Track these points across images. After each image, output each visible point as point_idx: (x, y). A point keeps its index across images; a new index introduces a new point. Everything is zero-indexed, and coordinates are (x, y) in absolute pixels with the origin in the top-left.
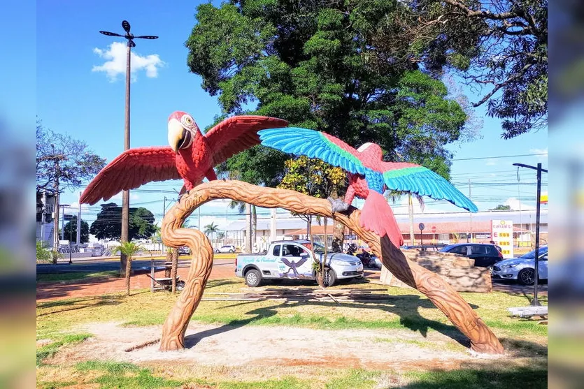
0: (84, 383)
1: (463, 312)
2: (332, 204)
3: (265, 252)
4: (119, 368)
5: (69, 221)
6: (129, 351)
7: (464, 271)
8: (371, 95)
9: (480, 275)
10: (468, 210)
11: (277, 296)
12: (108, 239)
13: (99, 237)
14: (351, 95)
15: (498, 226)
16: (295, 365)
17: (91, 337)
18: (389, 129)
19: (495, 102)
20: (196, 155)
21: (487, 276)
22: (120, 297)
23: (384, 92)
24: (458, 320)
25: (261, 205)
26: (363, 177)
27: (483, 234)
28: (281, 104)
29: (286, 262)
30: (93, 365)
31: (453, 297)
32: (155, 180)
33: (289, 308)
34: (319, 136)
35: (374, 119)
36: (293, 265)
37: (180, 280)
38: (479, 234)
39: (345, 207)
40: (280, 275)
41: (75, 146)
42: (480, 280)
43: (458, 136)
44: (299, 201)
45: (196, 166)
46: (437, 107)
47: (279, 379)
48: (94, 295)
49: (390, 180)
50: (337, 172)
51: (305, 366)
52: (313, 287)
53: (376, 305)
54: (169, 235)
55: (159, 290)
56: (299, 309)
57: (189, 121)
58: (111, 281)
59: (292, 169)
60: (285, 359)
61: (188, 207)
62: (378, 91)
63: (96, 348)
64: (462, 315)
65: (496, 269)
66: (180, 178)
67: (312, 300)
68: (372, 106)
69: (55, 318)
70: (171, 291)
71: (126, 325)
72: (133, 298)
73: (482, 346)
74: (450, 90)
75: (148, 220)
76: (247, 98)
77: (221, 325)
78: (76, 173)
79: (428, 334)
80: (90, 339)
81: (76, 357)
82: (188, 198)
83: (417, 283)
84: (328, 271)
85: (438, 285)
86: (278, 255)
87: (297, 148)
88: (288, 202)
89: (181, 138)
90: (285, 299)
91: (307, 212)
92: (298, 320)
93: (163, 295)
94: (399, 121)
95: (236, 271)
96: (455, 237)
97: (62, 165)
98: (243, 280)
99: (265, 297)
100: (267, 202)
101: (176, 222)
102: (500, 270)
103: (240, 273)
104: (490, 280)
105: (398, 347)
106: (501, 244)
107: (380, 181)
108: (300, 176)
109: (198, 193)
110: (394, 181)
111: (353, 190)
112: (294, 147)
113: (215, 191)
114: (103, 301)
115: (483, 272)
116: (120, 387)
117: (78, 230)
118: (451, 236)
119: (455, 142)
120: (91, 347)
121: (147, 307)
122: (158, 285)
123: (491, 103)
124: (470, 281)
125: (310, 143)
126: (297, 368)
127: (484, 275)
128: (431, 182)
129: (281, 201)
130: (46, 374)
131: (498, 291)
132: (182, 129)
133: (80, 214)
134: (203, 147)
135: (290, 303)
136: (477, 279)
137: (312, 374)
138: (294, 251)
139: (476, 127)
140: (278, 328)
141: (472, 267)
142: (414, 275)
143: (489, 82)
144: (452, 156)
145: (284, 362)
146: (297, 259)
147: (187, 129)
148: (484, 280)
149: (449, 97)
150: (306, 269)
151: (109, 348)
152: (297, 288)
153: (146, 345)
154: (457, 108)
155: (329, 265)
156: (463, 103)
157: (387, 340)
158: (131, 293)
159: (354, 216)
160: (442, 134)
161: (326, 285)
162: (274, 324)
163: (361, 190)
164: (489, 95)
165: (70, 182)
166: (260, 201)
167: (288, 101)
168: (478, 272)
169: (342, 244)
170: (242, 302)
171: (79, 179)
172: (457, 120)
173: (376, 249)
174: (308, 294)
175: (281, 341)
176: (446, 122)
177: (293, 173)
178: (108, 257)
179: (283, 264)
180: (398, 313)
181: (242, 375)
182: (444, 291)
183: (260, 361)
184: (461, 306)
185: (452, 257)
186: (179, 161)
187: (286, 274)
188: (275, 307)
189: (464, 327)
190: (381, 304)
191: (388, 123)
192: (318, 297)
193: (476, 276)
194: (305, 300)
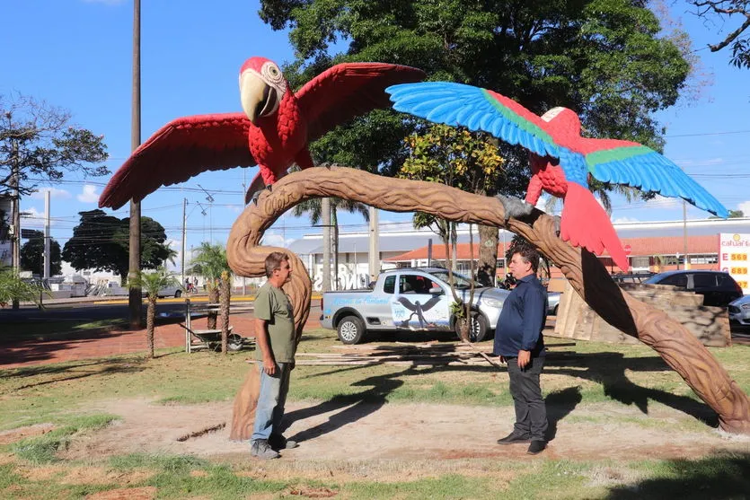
0: (132, 486)
1: (710, 372)
2: (504, 205)
3: (371, 286)
4: (179, 464)
5: (27, 240)
6: (182, 440)
7: (687, 314)
8: (535, 31)
9: (713, 320)
10: (715, 213)
11: (398, 357)
12: (93, 270)
13: (78, 265)
14: (504, 30)
15: (730, 244)
16: (456, 457)
17: (116, 419)
18: (567, 85)
19: (745, 44)
20: (284, 125)
21: (724, 322)
22: (139, 360)
23: (557, 26)
24: (701, 383)
25: (388, 207)
26: (555, 162)
27: (702, 257)
28: (396, 44)
29: (406, 303)
30: (138, 460)
31: (693, 348)
32: (214, 168)
33: (420, 375)
34: (482, 96)
35: (542, 68)
36: (416, 308)
37: (233, 332)
38: (695, 257)
39: (527, 210)
40: (396, 324)
41: (53, 115)
42: (712, 328)
43: (675, 98)
44: (451, 200)
45: (284, 144)
46: (642, 52)
47: (437, 478)
48: (97, 358)
49: (598, 167)
50: (491, 155)
51: (472, 459)
52: (455, 343)
53: (558, 368)
54: (241, 257)
55: (198, 350)
56: (437, 376)
57: (274, 71)
58: (116, 336)
59: (418, 149)
60: (439, 450)
61: (271, 212)
62: (547, 24)
63: (129, 435)
64: (708, 376)
65: (734, 310)
66: (253, 164)
67: (455, 363)
68: (539, 48)
69: (45, 392)
70: (219, 350)
71: (164, 402)
72: (161, 361)
73: (737, 423)
74: (662, 25)
75: (156, 237)
76: (336, 33)
77: (317, 403)
78: (53, 159)
79: (650, 408)
80: (117, 423)
81: (103, 449)
82: (271, 197)
83: (639, 329)
84: (476, 317)
85: (670, 331)
86: (393, 292)
87: (451, 116)
88: (434, 202)
89: (261, 99)
90: (410, 363)
91: (465, 218)
92: (442, 393)
93: (208, 358)
94: (584, 74)
95: (322, 318)
96: (659, 262)
97: (31, 146)
98: (335, 333)
99: (377, 359)
100: (399, 202)
101: (251, 236)
102: (739, 311)
103: (329, 322)
104: (728, 327)
105: (609, 427)
106: (733, 271)
107: (583, 168)
108: (431, 162)
109: (286, 188)
110: (602, 167)
111: (539, 182)
112: (446, 113)
113: (313, 186)
114: (114, 367)
115: (717, 315)
116: (189, 491)
117: (46, 255)
118: (652, 262)
119: (670, 107)
120: (120, 434)
121: (187, 376)
122: (197, 341)
123: (738, 46)
124: (697, 329)
125: (470, 107)
126: (462, 462)
127: (718, 320)
128: (658, 169)
129: (421, 200)
130: (65, 474)
131: (740, 344)
132: (264, 86)
133: (48, 228)
134: (295, 113)
135: (420, 367)
136: (707, 326)
137: (485, 469)
138: (418, 284)
139: (704, 83)
140: (412, 405)
141: (700, 308)
142: (633, 315)
143: (736, 11)
144: (664, 131)
145: (436, 454)
146: (423, 299)
147: (271, 85)
148: (719, 328)
149: (659, 36)
150: (440, 314)
151: (150, 436)
152: (429, 345)
153: (206, 431)
154: (674, 54)
155: (477, 307)
156: (681, 45)
157: (590, 419)
158: (156, 354)
159: (541, 225)
160: (650, 95)
161: (473, 340)
162: (405, 400)
163: (553, 183)
164: (737, 33)
165: (44, 174)
166: (388, 200)
167: (407, 38)
168: (709, 315)
169: (493, 274)
170: (341, 368)
171: (59, 169)
172: (674, 73)
173: (574, 276)
174: (449, 354)
175: (421, 425)
176: (655, 76)
177: (420, 157)
178: (97, 298)
179: (401, 306)
180: (597, 380)
181: (375, 473)
182: (680, 340)
183: (397, 453)
184: (707, 363)
185: (668, 293)
186: (256, 136)
187: (405, 324)
188: (397, 375)
189: (710, 394)
190: (566, 368)
191: (565, 76)
192: (462, 358)
193: (707, 322)
194: (441, 362)
